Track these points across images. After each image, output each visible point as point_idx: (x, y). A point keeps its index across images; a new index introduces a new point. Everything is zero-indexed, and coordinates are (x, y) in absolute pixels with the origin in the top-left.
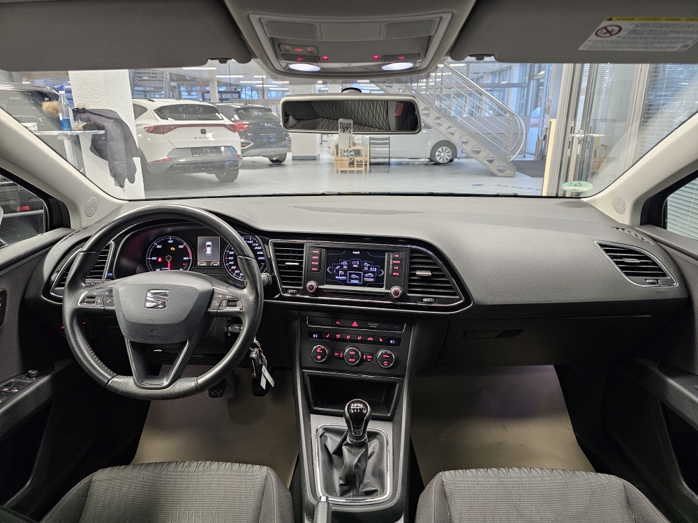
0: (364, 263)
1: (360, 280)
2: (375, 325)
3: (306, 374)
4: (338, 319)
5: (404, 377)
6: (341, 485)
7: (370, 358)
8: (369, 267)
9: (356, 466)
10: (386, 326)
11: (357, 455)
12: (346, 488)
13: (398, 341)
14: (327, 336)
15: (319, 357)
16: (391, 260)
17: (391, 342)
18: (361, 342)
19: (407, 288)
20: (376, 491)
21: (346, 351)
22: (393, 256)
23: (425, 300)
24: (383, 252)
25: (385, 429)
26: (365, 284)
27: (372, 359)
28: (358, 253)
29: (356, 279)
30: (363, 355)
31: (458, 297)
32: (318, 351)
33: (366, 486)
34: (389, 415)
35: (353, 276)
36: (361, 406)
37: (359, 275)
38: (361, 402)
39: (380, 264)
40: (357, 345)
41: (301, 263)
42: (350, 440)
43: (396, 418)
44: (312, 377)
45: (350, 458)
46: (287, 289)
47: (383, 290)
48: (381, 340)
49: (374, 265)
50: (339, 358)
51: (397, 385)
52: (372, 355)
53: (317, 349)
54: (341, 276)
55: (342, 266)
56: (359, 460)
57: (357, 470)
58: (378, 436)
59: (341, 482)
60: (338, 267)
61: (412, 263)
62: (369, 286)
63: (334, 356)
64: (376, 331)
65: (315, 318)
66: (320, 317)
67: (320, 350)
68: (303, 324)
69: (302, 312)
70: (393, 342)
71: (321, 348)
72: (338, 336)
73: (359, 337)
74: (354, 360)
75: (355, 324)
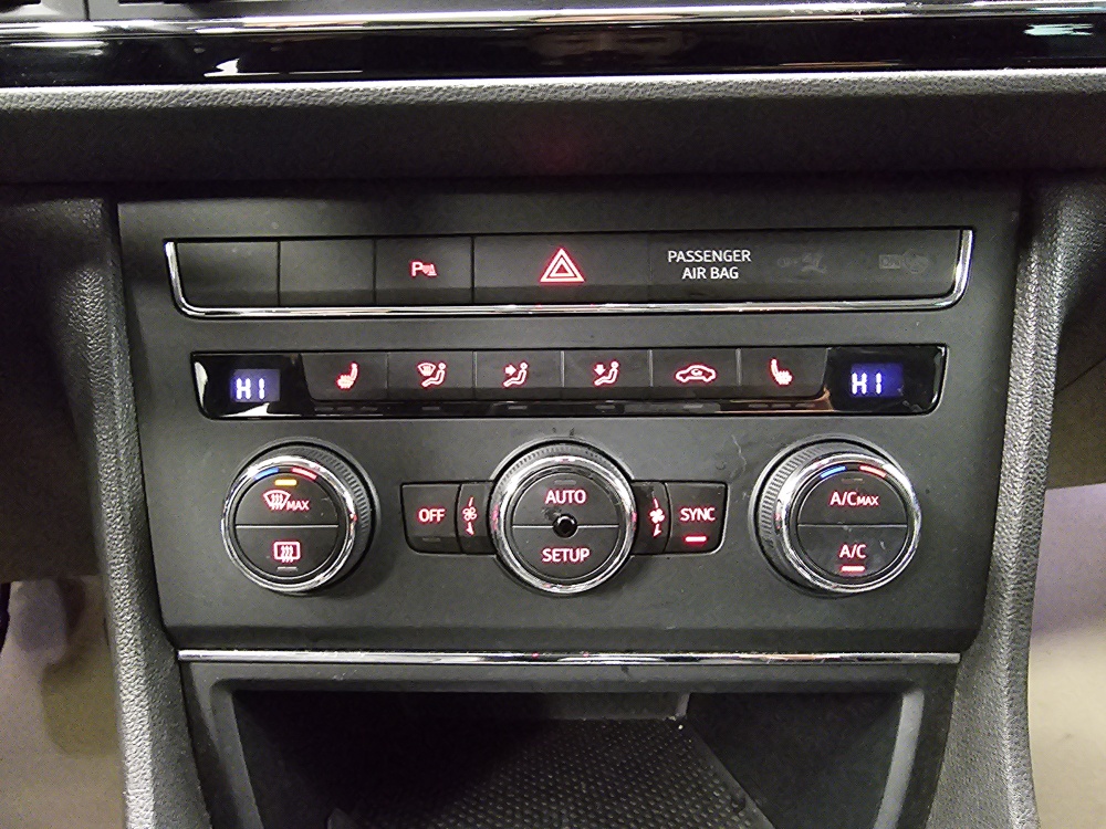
2: (720, 263)
3: (203, 681)
4: (416, 236)
5: (965, 642)
7: (698, 526)
10: (812, 264)
14: (346, 382)
15: (287, 553)
17: (859, 383)
21: (511, 485)
27: (714, 532)
30: (642, 501)
32: (277, 502)
40: (587, 428)
44: (251, 696)
48: (783, 378)
50: (454, 542)
52: (716, 495)
53: (267, 482)
63: (414, 533)
64: (740, 307)
65: (235, 247)
66: (278, 239)
67: (295, 494)
68: (150, 308)
69: (128, 213)
70: (871, 384)
71: (301, 479)
72: (432, 374)
73: (600, 369)
74: (582, 554)
75: (562, 269)
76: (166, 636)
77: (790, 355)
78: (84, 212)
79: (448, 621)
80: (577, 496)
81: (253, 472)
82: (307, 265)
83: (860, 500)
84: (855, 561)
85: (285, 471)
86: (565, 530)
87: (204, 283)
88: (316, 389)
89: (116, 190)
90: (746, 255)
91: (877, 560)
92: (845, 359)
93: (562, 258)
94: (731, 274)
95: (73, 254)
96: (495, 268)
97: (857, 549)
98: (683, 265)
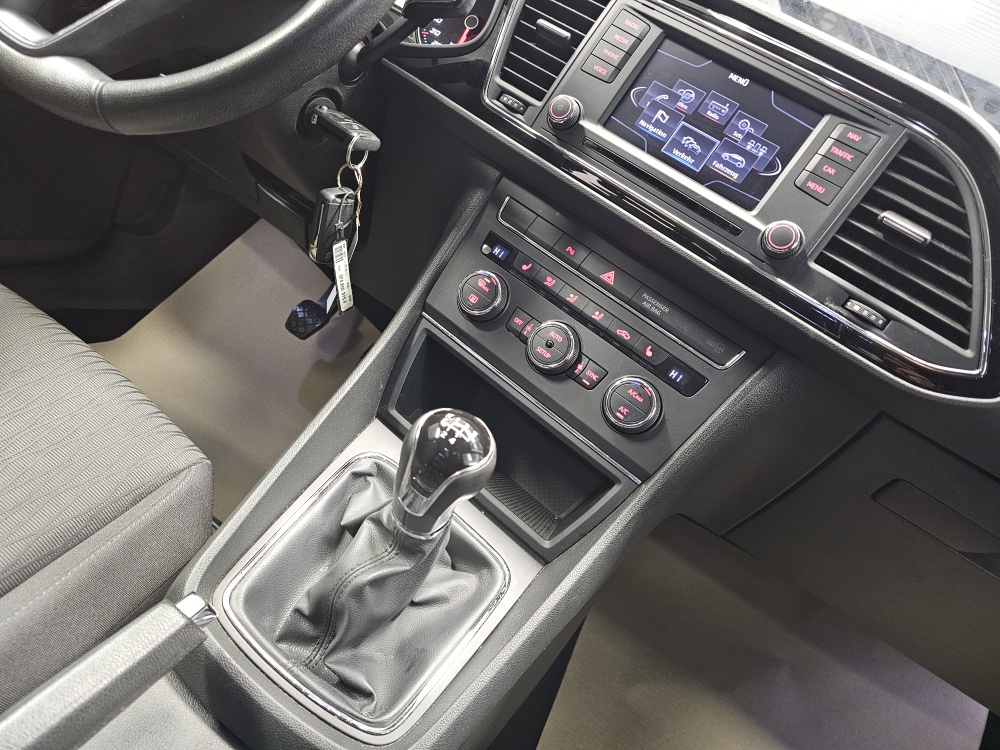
0: (742, 117)
1: (698, 158)
2: (657, 307)
3: (424, 324)
4: (576, 240)
5: (645, 478)
6: (297, 611)
7: (590, 379)
8: (748, 137)
9: (358, 593)
10: (686, 327)
11: (382, 565)
12: (305, 627)
13: (693, 383)
14: (525, 267)
15: (473, 299)
16: (829, 142)
17: (673, 374)
18: (597, 328)
19: (818, 246)
20: (368, 695)
22: (844, 133)
23: (856, 306)
24: (820, 109)
25: (515, 569)
26: (705, 177)
27: (594, 385)
28: (743, 82)
29: (689, 152)
31: (969, 353)
32: (481, 284)
33: (354, 663)
34: (547, 544)
35: (688, 141)
36: (472, 437)
37: (706, 145)
38: (475, 426)
39: (786, 143)
41: (576, 40)
42: (389, 518)
43: (558, 563)
44: (431, 340)
45: (362, 558)
46: (504, 91)
47: (748, 217)
48: (649, 353)
49: (769, 136)
51: (615, 489)
52: (602, 374)
53: (482, 277)
54: (657, 124)
55: (675, 98)
56: (377, 583)
57: (353, 604)
58: (485, 572)
59: (305, 606)
60: (665, 97)
61: (884, 181)
62: (713, 188)
63: (510, 323)
64: (654, 325)
65: (525, 210)
66: (538, 215)
67: (487, 285)
68: (489, 210)
69: (505, 181)
70: (677, 377)
71: (492, 282)
72: (550, 282)
73: (597, 313)
74: (548, 356)
75: (609, 277)
76: (423, 305)
77: (656, 349)
78: (493, 173)
79: (499, 355)
80: (559, 339)
81: (481, 272)
82: (541, 229)
83: (638, 397)
84: (622, 414)
85: (489, 277)
86: (549, 346)
87: (509, 214)
88: (516, 263)
89: (506, 173)
90: (667, 310)
91: (629, 418)
92: (674, 362)
93: (612, 274)
94: (658, 313)
95: (480, 182)
96: (590, 265)
97: (626, 410)
98: (645, 300)
